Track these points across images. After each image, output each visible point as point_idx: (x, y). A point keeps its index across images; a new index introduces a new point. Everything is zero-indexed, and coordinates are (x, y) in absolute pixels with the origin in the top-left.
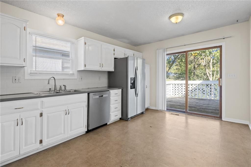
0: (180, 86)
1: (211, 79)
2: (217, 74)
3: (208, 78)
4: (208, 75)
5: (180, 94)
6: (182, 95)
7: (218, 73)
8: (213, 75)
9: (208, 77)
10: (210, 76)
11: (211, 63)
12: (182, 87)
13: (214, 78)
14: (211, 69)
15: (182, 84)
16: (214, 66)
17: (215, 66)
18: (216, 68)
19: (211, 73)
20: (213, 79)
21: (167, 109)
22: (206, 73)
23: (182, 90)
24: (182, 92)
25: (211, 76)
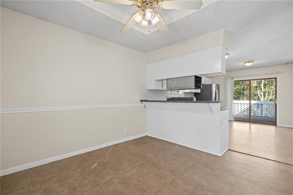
0: (236, 105)
1: (262, 99)
2: (268, 95)
3: (260, 99)
4: (259, 96)
5: (237, 111)
6: (238, 113)
7: (270, 94)
8: (264, 96)
9: (259, 97)
10: (261, 97)
11: (262, 84)
12: (238, 106)
13: (266, 98)
14: (263, 90)
15: (238, 103)
16: (265, 87)
17: (267, 87)
18: (268, 89)
19: (262, 94)
20: (264, 100)
21: (234, 120)
22: (258, 94)
23: (238, 108)
24: (238, 110)
25: (263, 97)
